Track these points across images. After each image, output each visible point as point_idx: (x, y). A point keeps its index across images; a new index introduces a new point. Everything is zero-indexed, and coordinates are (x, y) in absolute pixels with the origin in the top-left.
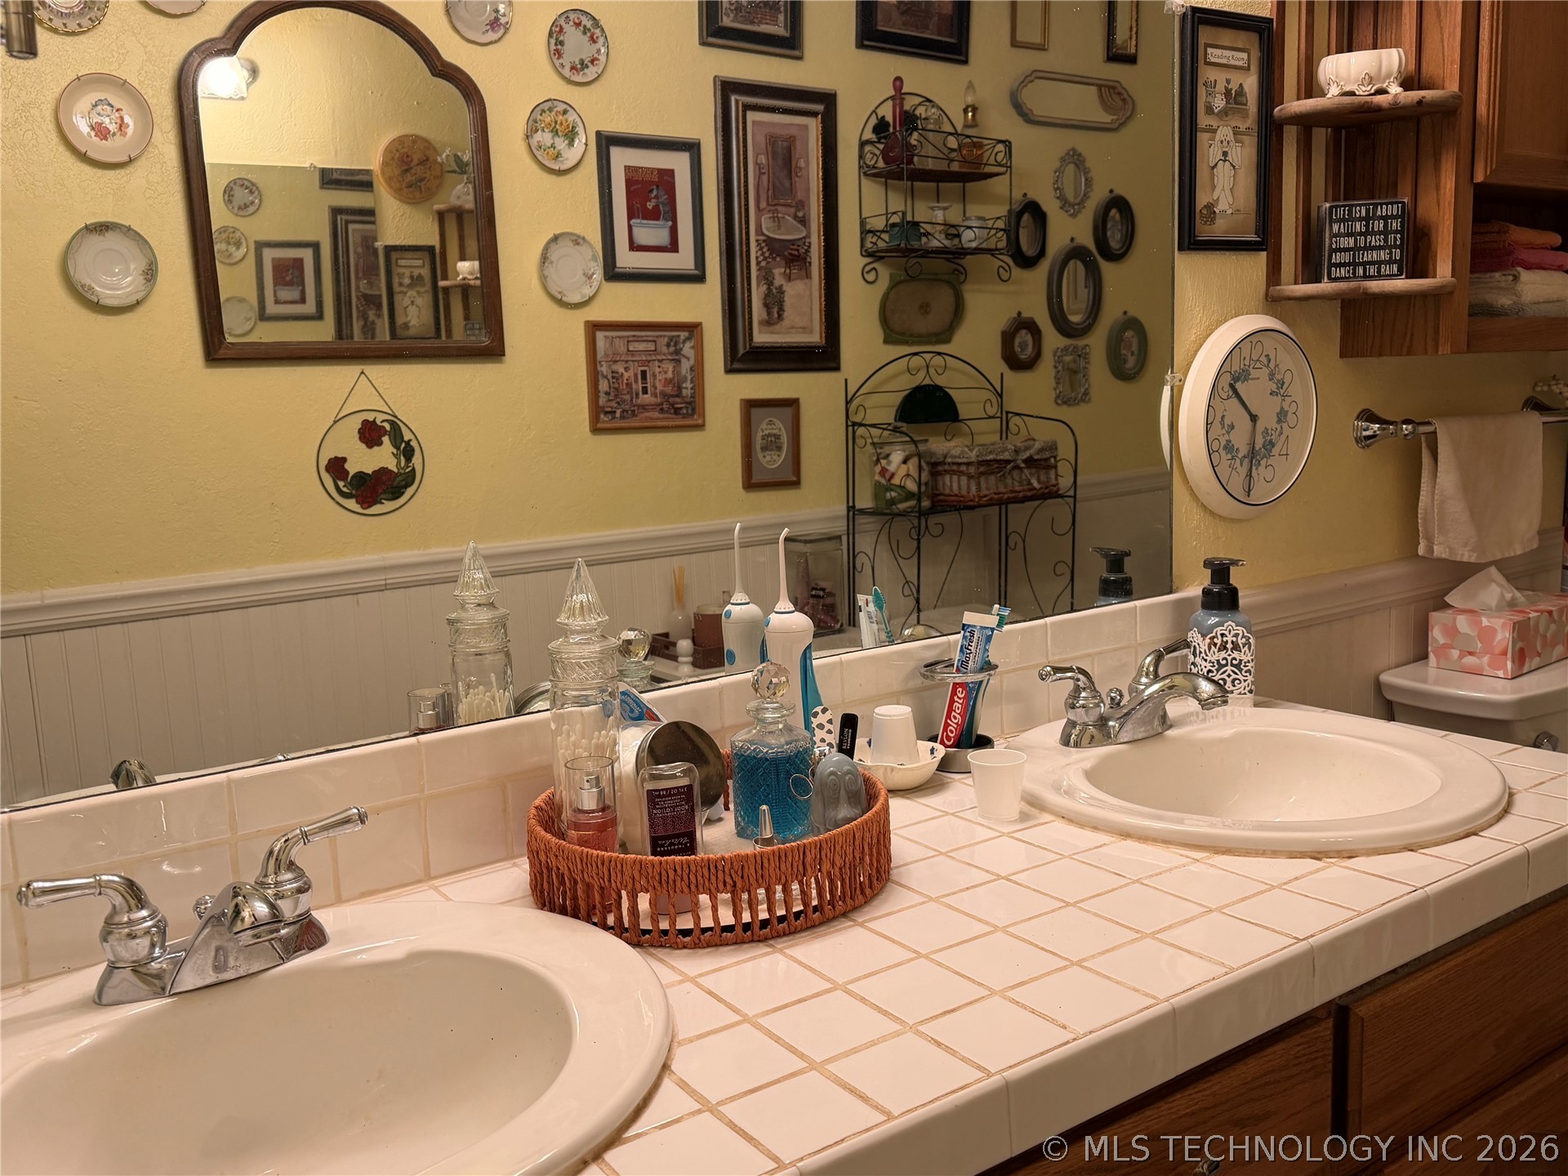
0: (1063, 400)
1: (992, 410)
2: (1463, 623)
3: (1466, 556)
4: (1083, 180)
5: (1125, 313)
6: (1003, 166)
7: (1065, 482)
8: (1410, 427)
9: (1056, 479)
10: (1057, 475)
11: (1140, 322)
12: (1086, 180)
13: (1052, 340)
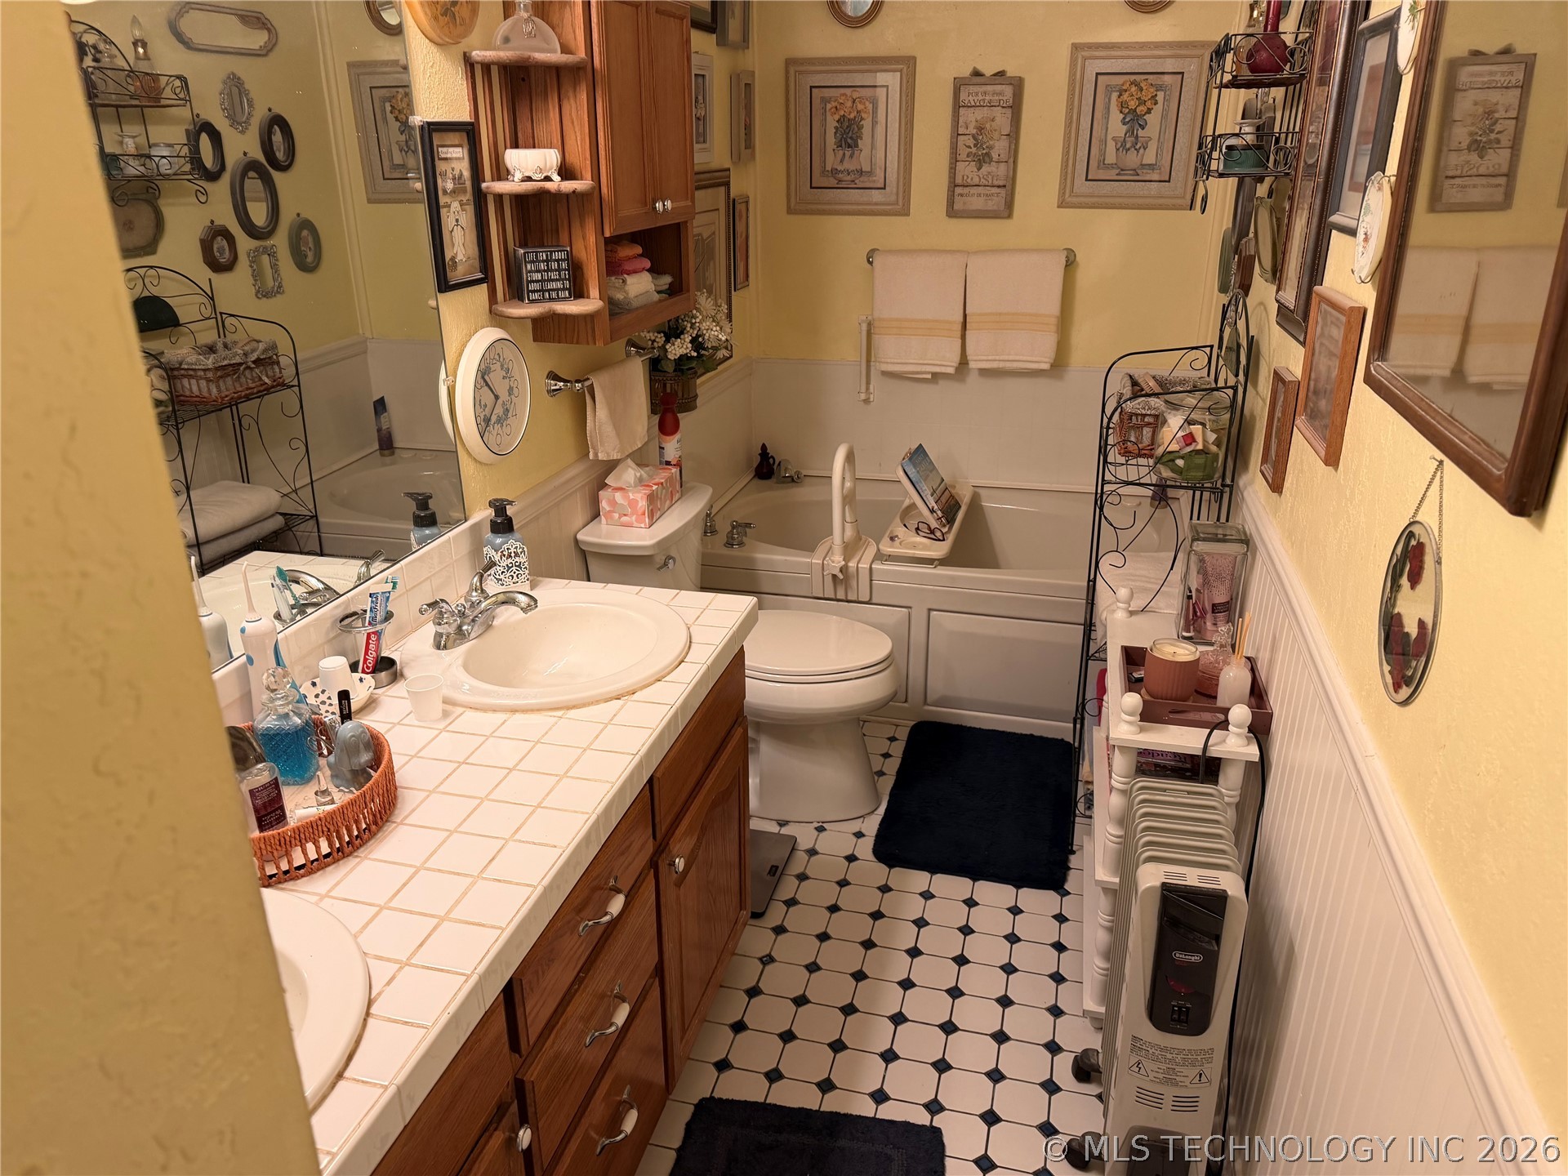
0: (264, 293)
1: (208, 312)
2: (618, 496)
3: (615, 456)
4: (245, 101)
5: (298, 215)
6: (180, 99)
7: (289, 374)
8: (580, 385)
9: (281, 372)
10: (280, 369)
11: (310, 222)
12: (248, 100)
13: (244, 243)
